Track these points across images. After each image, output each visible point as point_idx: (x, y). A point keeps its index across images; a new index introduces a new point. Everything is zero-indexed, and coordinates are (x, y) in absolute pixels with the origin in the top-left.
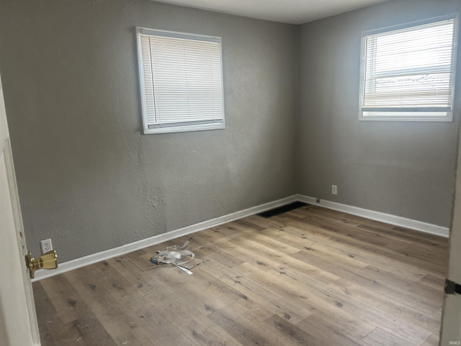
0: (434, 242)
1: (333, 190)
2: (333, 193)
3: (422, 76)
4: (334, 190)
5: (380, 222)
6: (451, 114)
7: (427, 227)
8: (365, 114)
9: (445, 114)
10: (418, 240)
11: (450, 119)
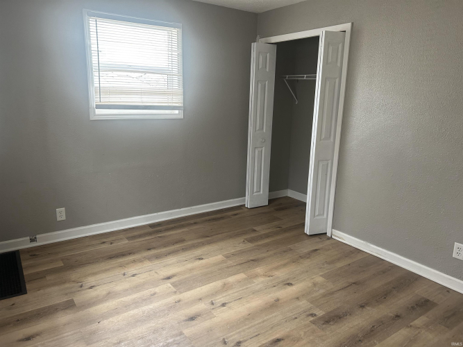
0: (192, 221)
1: (58, 215)
2: (59, 219)
3: (141, 74)
4: (61, 213)
5: (133, 228)
6: (182, 112)
7: (171, 214)
8: (98, 111)
9: (177, 112)
10: (183, 226)
11: (181, 116)
